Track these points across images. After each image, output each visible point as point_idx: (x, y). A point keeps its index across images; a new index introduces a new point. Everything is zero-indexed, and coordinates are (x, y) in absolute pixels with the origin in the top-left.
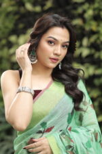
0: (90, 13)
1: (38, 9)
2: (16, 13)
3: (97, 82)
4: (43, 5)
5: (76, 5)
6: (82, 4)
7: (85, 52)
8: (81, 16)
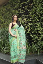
0: (31, 13)
1: (22, 13)
2: (19, 14)
3: (32, 26)
4: (23, 12)
5: (29, 12)
6: (30, 12)
7: (30, 21)
8: (30, 14)
